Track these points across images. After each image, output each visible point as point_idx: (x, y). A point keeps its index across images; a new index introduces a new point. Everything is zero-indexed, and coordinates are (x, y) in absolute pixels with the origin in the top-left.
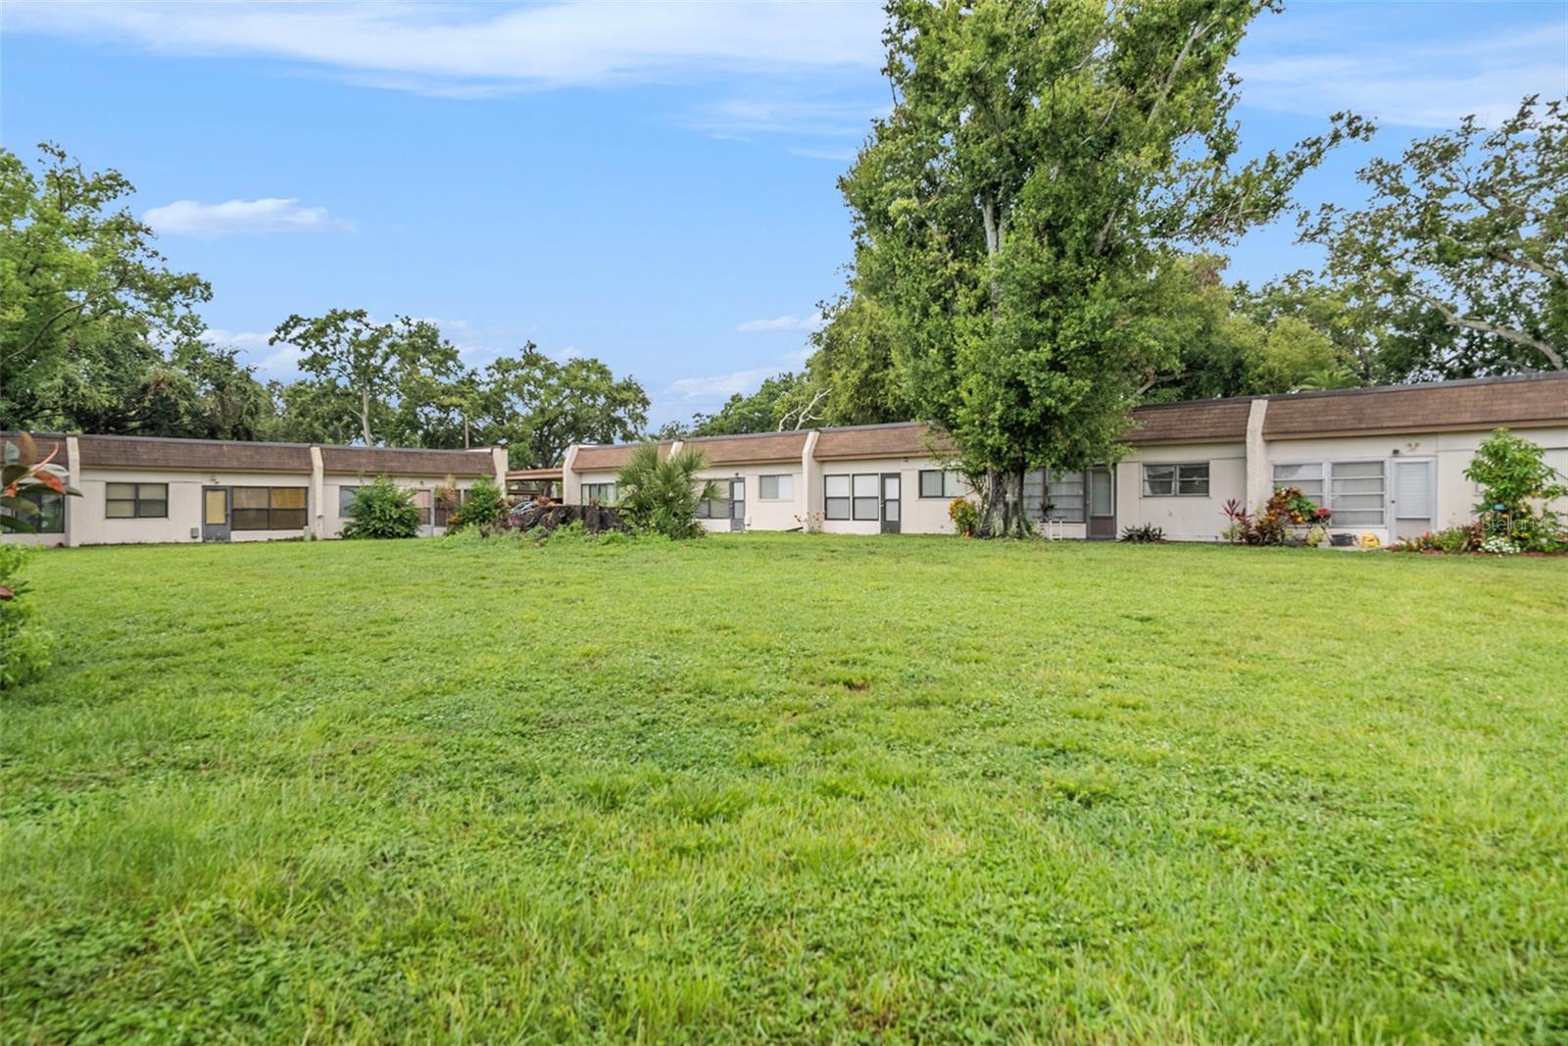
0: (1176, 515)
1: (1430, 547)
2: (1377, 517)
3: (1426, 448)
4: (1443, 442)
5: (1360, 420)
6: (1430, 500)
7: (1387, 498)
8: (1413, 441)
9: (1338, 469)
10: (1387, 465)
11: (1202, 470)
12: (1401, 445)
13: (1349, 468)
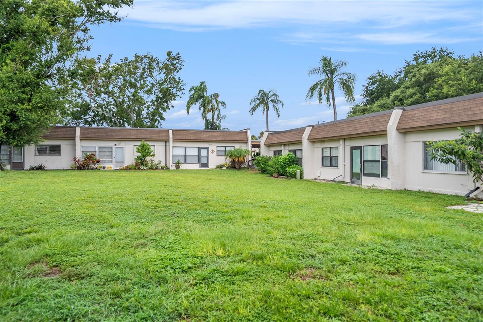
0: (48, 161)
1: (128, 169)
2: (111, 161)
3: (122, 144)
4: (127, 143)
5: (108, 136)
6: (123, 157)
7: (113, 156)
8: (120, 142)
9: (100, 149)
10: (113, 148)
11: (59, 147)
12: (117, 143)
13: (103, 148)
